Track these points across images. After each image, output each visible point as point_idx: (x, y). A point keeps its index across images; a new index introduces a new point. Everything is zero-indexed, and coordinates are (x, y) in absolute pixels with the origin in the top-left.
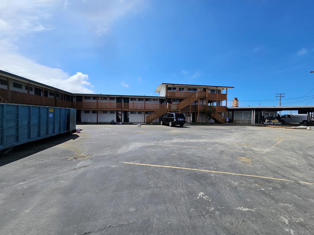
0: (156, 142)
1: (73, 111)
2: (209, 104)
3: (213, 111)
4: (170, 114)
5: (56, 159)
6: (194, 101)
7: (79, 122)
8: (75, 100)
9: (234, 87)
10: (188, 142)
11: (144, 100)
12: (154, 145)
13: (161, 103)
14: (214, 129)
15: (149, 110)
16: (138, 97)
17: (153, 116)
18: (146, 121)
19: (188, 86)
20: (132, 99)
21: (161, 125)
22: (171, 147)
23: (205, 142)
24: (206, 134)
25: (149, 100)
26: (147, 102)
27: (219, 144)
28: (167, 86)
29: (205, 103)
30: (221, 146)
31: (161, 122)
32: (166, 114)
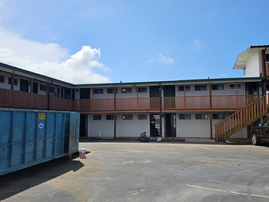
0: (244, 187)
1: (75, 116)
7: (84, 137)
11: (208, 88)
13: (251, 92)
15: (221, 111)
16: (194, 83)
17: (230, 123)
20: (181, 88)
21: (252, 144)
25: (219, 88)
26: (214, 92)
28: (263, 52)
31: (254, 138)
32: (264, 117)
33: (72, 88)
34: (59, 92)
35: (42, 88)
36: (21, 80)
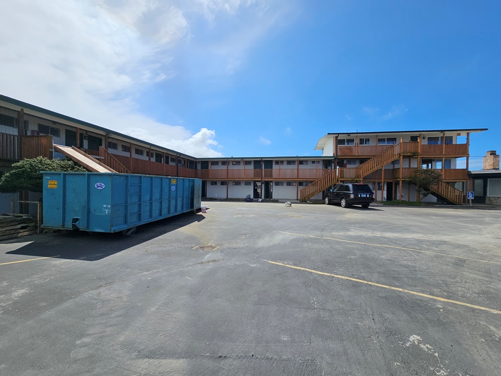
0: (319, 233)
1: (198, 182)
2: (424, 166)
3: (435, 178)
4: (342, 186)
5: (179, 246)
6: (390, 161)
7: (204, 198)
8: (199, 167)
9: (487, 129)
10: (380, 237)
11: (296, 163)
12: (316, 238)
13: (326, 167)
14: (436, 215)
15: (305, 180)
16: (287, 159)
17: (310, 189)
18: (299, 198)
19: (377, 135)
20: (277, 163)
21: (325, 204)
22: (347, 243)
23: (416, 240)
24: (419, 224)
26: (301, 166)
27: (451, 245)
28: (337, 137)
29: (414, 165)
30: (456, 250)
31: (327, 200)
32: (335, 185)
33: (195, 160)
34: (185, 163)
35: (173, 160)
36: (156, 153)
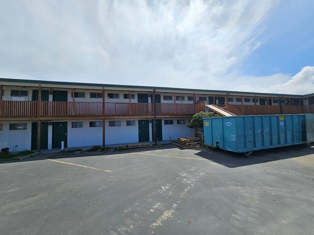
8: (306, 103)
33: (300, 98)
34: (288, 102)
35: (275, 101)
36: (260, 99)
